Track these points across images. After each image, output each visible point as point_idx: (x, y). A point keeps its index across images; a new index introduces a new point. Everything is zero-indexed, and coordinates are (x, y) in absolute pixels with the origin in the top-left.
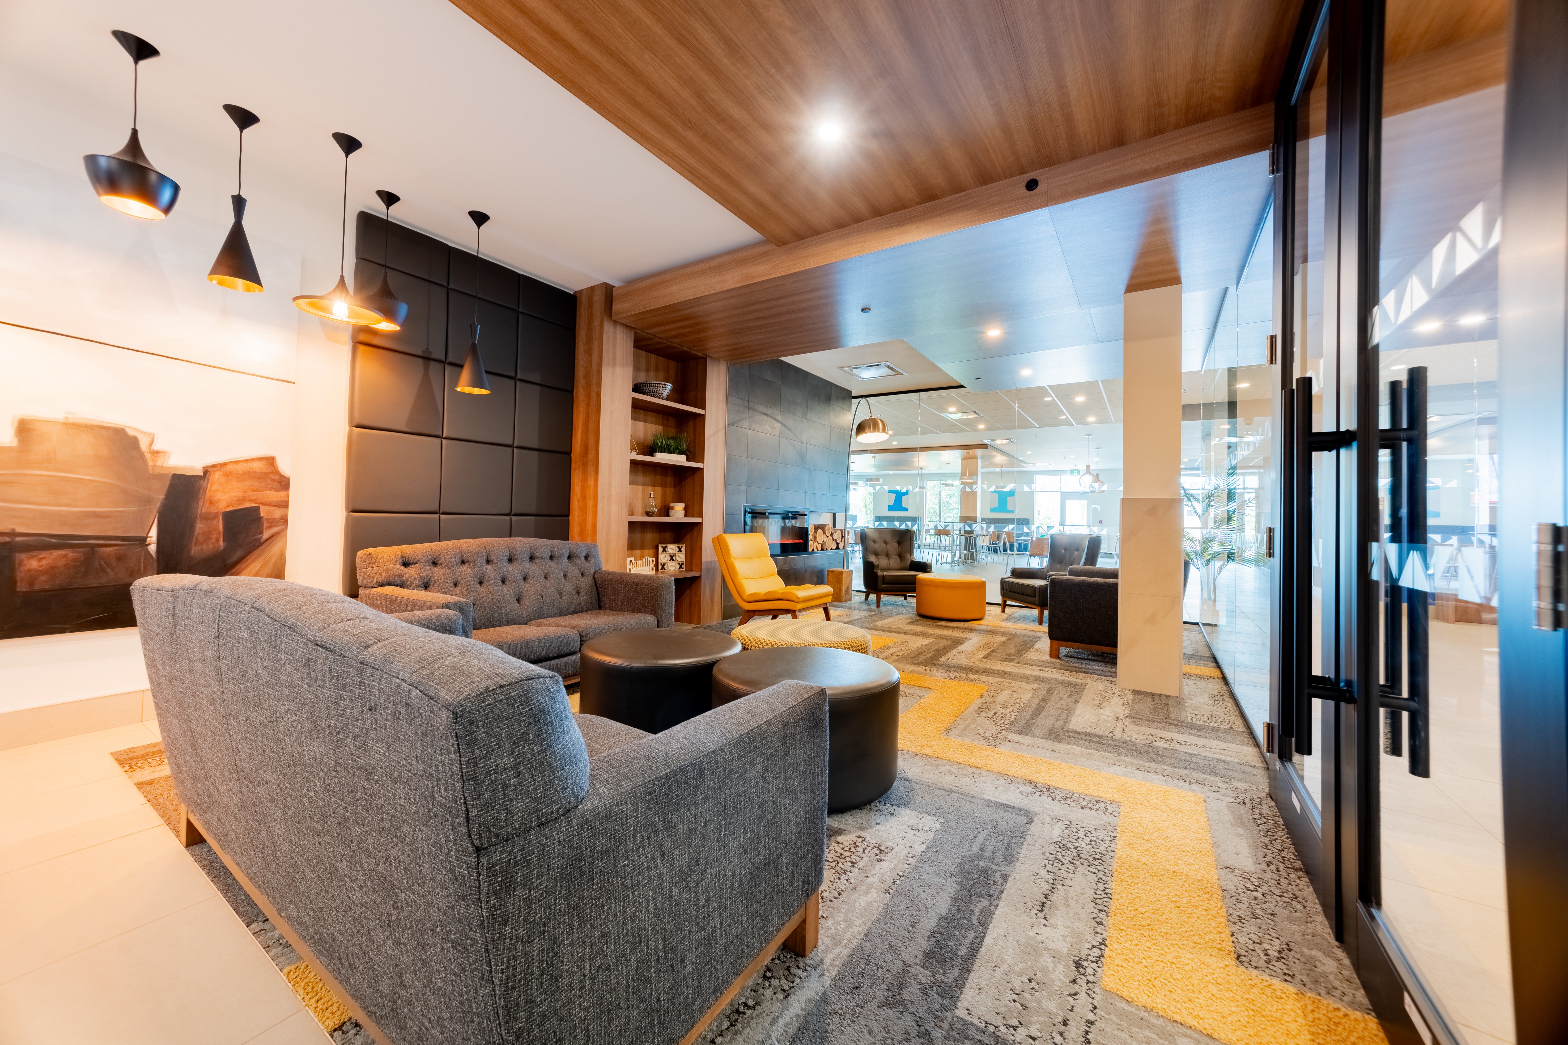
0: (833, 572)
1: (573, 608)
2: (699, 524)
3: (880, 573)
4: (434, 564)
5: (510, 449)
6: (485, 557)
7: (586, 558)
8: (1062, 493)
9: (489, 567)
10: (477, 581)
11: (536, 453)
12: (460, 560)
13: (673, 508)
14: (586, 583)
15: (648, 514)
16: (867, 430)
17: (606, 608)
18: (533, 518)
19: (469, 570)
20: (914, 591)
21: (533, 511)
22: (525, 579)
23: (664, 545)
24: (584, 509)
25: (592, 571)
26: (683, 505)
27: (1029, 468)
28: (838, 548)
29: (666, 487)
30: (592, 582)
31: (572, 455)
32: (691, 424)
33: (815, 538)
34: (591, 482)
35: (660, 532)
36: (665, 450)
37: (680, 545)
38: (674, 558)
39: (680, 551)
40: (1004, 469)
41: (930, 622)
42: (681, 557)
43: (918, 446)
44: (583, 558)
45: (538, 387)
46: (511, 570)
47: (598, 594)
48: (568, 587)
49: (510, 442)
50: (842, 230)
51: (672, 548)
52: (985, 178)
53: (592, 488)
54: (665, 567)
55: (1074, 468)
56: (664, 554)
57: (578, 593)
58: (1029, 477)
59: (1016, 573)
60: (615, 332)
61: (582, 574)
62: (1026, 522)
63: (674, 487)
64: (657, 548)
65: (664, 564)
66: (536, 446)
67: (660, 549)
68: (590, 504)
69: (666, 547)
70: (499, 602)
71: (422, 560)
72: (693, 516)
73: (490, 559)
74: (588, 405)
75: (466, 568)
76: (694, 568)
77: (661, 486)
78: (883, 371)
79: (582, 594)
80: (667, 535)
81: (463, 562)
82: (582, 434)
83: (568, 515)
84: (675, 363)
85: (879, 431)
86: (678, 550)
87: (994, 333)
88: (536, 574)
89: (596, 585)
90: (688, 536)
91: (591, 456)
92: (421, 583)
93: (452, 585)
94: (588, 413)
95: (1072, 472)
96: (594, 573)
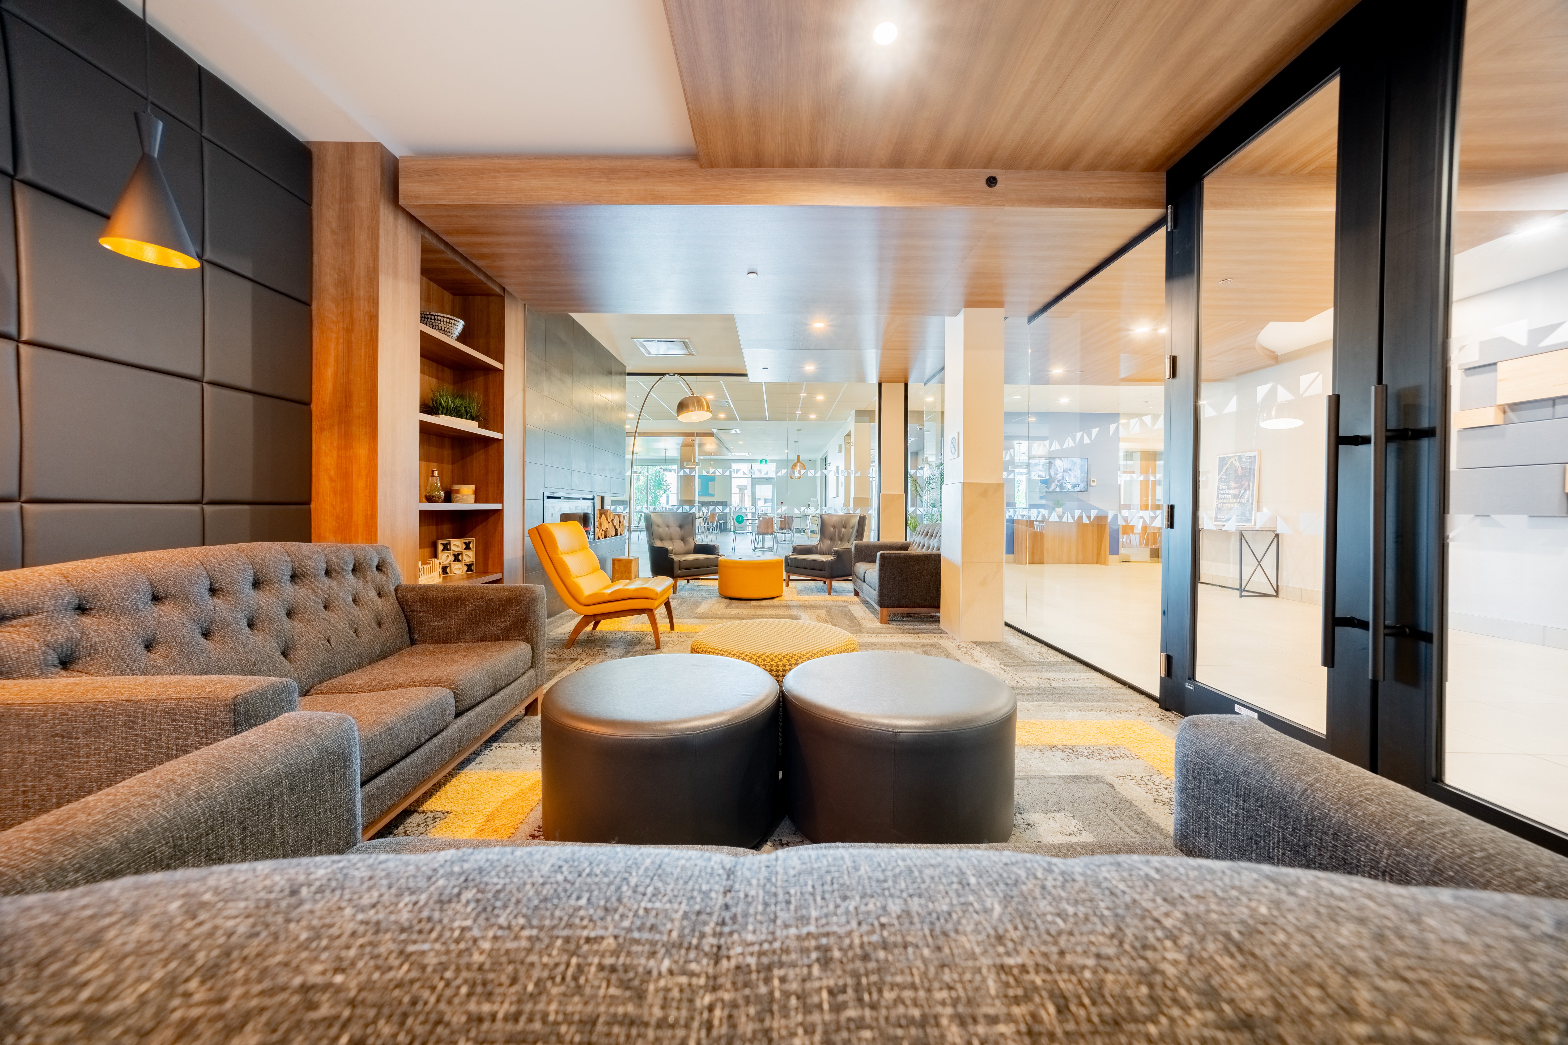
0: (619, 560)
1: (377, 650)
2: (499, 513)
3: (676, 558)
4: (82, 609)
5: (197, 385)
6: (207, 584)
7: (379, 568)
8: (753, 479)
9: (218, 602)
10: (198, 632)
11: (249, 397)
12: (150, 596)
13: (457, 492)
14: (388, 606)
15: (430, 499)
16: (691, 408)
17: (424, 642)
18: (246, 507)
19: (176, 613)
20: (716, 573)
21: (248, 496)
22: (289, 614)
23: (445, 541)
24: (346, 493)
25: (393, 588)
26: (472, 487)
27: (729, 456)
28: (616, 535)
29: (442, 463)
30: (396, 604)
31: (313, 406)
32: (480, 380)
33: (600, 524)
34: (361, 451)
35: (437, 525)
36: (449, 412)
37: (467, 540)
38: (460, 557)
39: (467, 547)
40: (713, 457)
41: (743, 603)
42: (469, 556)
43: (695, 431)
44: (375, 569)
45: (249, 284)
46: (263, 602)
47: (407, 620)
48: (364, 616)
49: (196, 372)
50: (789, 170)
51: (457, 545)
52: (956, 161)
53: (364, 461)
54: (448, 570)
55: (764, 457)
56: (446, 553)
57: (380, 625)
58: (726, 464)
59: (797, 550)
60: (396, 227)
61: (379, 595)
62: (724, 503)
63: (453, 464)
64: (434, 546)
65: (446, 567)
66: (248, 385)
67: (440, 547)
68: (360, 484)
69: (449, 544)
70: (254, 664)
71: (48, 604)
72: (487, 502)
73: (216, 586)
74: (349, 331)
75: (166, 610)
76: (490, 569)
77: (437, 462)
78: (676, 350)
79: (386, 625)
80: (446, 528)
81: (156, 598)
82: (336, 374)
83: (309, 503)
84: (451, 296)
85: (703, 410)
86: (464, 546)
87: (819, 325)
88: (310, 603)
89: (402, 608)
90: (480, 527)
91: (358, 410)
92: (52, 656)
93: (141, 648)
94: (348, 343)
95: (761, 461)
96: (396, 590)
